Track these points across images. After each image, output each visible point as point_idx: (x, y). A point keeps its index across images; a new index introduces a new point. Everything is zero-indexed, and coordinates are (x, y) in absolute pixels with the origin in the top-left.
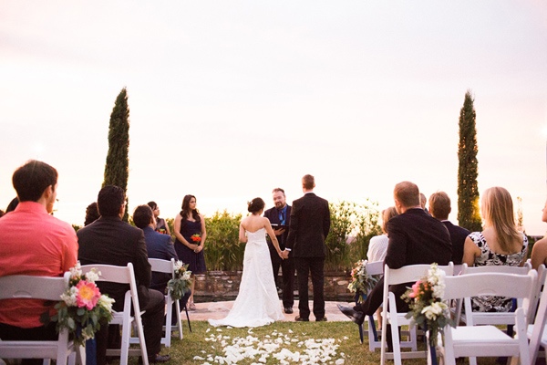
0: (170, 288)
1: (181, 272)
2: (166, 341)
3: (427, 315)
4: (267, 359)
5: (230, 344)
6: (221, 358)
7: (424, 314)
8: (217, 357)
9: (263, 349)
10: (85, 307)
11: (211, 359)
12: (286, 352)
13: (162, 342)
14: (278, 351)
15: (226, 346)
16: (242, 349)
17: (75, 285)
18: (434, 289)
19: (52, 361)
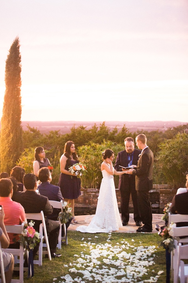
0: (60, 217)
1: (66, 208)
2: (59, 246)
3: (165, 243)
4: (112, 257)
5: (95, 248)
6: (88, 256)
7: (164, 243)
8: (86, 255)
9: (112, 252)
10: (30, 237)
11: (83, 256)
12: (124, 253)
13: (57, 247)
14: (120, 252)
15: (92, 249)
16: (101, 251)
17: (26, 228)
18: (169, 233)
19: (18, 256)
